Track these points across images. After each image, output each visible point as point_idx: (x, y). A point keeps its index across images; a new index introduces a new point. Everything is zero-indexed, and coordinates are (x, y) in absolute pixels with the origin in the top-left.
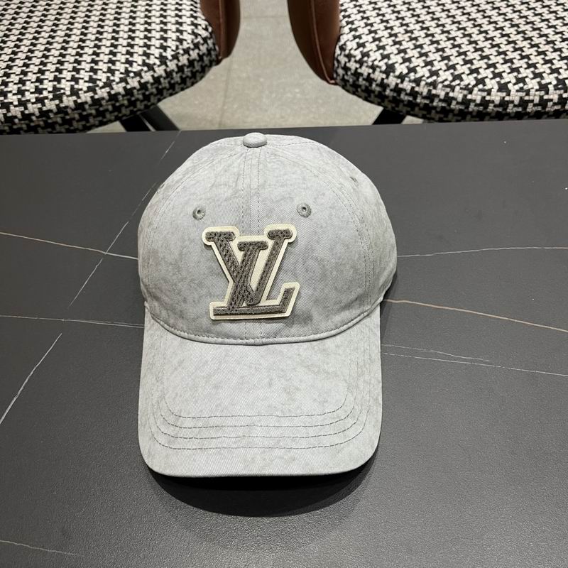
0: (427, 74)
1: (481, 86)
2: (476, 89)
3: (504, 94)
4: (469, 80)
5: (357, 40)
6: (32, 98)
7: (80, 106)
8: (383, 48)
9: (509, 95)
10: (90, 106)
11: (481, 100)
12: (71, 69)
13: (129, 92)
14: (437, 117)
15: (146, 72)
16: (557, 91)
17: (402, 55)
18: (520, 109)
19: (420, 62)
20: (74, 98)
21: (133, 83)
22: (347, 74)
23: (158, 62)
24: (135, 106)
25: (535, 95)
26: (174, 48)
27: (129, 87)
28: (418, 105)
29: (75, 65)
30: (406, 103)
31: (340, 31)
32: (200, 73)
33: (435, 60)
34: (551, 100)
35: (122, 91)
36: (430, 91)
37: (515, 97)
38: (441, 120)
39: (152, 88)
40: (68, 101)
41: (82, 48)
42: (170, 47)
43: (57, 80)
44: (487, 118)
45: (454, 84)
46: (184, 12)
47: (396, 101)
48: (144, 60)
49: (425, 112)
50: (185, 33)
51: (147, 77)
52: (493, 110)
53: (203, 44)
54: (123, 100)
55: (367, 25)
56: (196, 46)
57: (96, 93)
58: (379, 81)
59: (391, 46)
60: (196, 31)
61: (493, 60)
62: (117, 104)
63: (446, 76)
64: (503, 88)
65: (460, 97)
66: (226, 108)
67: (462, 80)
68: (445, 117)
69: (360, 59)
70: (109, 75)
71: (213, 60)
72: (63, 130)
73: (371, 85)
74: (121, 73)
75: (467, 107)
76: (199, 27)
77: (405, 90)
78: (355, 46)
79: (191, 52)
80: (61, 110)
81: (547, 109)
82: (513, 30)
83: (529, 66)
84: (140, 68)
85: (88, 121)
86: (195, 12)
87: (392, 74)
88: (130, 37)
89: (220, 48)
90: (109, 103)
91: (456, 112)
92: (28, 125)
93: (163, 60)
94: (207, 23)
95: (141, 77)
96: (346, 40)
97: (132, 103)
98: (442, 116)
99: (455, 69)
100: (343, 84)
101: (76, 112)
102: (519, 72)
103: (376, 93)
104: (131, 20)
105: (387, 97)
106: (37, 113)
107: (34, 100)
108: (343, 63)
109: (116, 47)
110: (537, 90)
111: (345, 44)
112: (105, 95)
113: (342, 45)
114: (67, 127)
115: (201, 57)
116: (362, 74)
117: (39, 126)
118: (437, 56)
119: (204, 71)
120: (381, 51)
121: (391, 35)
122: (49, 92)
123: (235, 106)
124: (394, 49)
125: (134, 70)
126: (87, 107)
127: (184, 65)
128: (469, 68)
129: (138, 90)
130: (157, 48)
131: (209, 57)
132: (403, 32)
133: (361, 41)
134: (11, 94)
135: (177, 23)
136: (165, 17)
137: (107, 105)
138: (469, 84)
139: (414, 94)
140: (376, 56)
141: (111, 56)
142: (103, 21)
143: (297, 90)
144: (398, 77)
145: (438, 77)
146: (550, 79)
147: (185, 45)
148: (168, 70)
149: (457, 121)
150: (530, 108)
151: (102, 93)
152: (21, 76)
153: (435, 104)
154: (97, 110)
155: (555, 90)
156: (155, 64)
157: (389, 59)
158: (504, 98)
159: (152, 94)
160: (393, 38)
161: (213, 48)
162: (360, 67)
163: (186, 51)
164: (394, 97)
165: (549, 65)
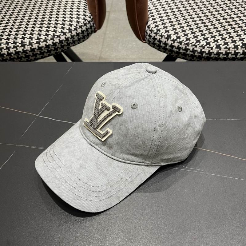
0: (185, 40)
1: (208, 46)
2: (206, 47)
3: (218, 49)
4: (203, 43)
5: (155, 24)
6: (12, 46)
7: (33, 50)
8: (166, 27)
9: (220, 50)
10: (37, 50)
11: (208, 52)
12: (30, 34)
13: (54, 44)
14: (189, 58)
15: (62, 36)
16: (242, 49)
17: (174, 31)
18: (225, 56)
19: (182, 34)
20: (30, 46)
21: (57, 40)
22: (150, 38)
23: (68, 31)
24: (57, 50)
25: (232, 50)
26: (75, 25)
27: (54, 42)
28: (181, 53)
29: (32, 32)
30: (175, 52)
31: (148, 19)
32: (87, 36)
33: (189, 33)
34: (239, 53)
35: (51, 44)
36: (186, 47)
37: (223, 51)
38: (191, 60)
39: (65, 43)
40: (28, 48)
41: (35, 25)
42: (73, 25)
43: (23, 38)
44: (211, 60)
45: (196, 44)
46: (80, 10)
47: (171, 51)
48: (62, 31)
49: (184, 56)
50: (80, 19)
51: (63, 38)
52: (213, 56)
53: (88, 24)
54: (52, 47)
55: (160, 17)
56: (85, 24)
57: (40, 44)
58: (164, 42)
59: (170, 27)
60: (85, 18)
61: (214, 34)
62: (49, 49)
63: (193, 41)
64: (218, 47)
65: (199, 50)
66: (102, 50)
67: (200, 43)
68: (192, 58)
69: (156, 32)
70: (46, 36)
71: (93, 31)
72: (25, 60)
73: (160, 43)
74: (51, 36)
75: (202, 55)
76: (87, 16)
77: (175, 46)
78: (154, 26)
79: (83, 27)
80: (25, 52)
81: (237, 57)
82: (224, 21)
83: (230, 37)
84: (60, 34)
85: (36, 57)
86: (86, 10)
87: (169, 39)
88: (56, 20)
89: (96, 25)
90: (46, 49)
91: (197, 57)
92: (10, 58)
93: (70, 30)
94: (90, 15)
95: (60, 38)
96: (150, 23)
97: (56, 49)
98: (191, 58)
99: (197, 38)
100: (149, 43)
101: (31, 52)
102: (225, 40)
103: (163, 47)
104: (57, 13)
105: (167, 49)
106: (14, 53)
107: (12, 47)
108: (149, 33)
109: (50, 24)
110: (233, 48)
111: (150, 25)
112: (44, 45)
113: (149, 26)
114: (27, 59)
115: (87, 29)
116: (156, 39)
117: (15, 58)
118: (190, 32)
119: (88, 35)
120: (165, 29)
121: (170, 22)
122: (19, 43)
123: (107, 50)
124: (171, 28)
125: (57, 34)
126: (36, 50)
127: (80, 33)
128: (203, 38)
129: (59, 43)
130: (68, 25)
131: (91, 30)
132: (176, 21)
133: (157, 24)
134: (3, 44)
135: (77, 14)
136: (72, 12)
137: (45, 50)
138: (203, 45)
139: (179, 48)
140: (163, 31)
141: (47, 28)
142: (45, 13)
143: (134, 43)
144: (172, 40)
145: (190, 41)
146: (239, 43)
147: (80, 24)
148: (72, 35)
149: (198, 61)
150: (230, 56)
151: (43, 44)
152: (8, 36)
153: (188, 53)
154: (40, 52)
155: (241, 48)
156: (66, 32)
157: (169, 32)
158: (218, 51)
159: (65, 45)
160: (171, 23)
161: (93, 25)
162: (156, 36)
163: (81, 27)
164: (170, 49)
165: (239, 37)
